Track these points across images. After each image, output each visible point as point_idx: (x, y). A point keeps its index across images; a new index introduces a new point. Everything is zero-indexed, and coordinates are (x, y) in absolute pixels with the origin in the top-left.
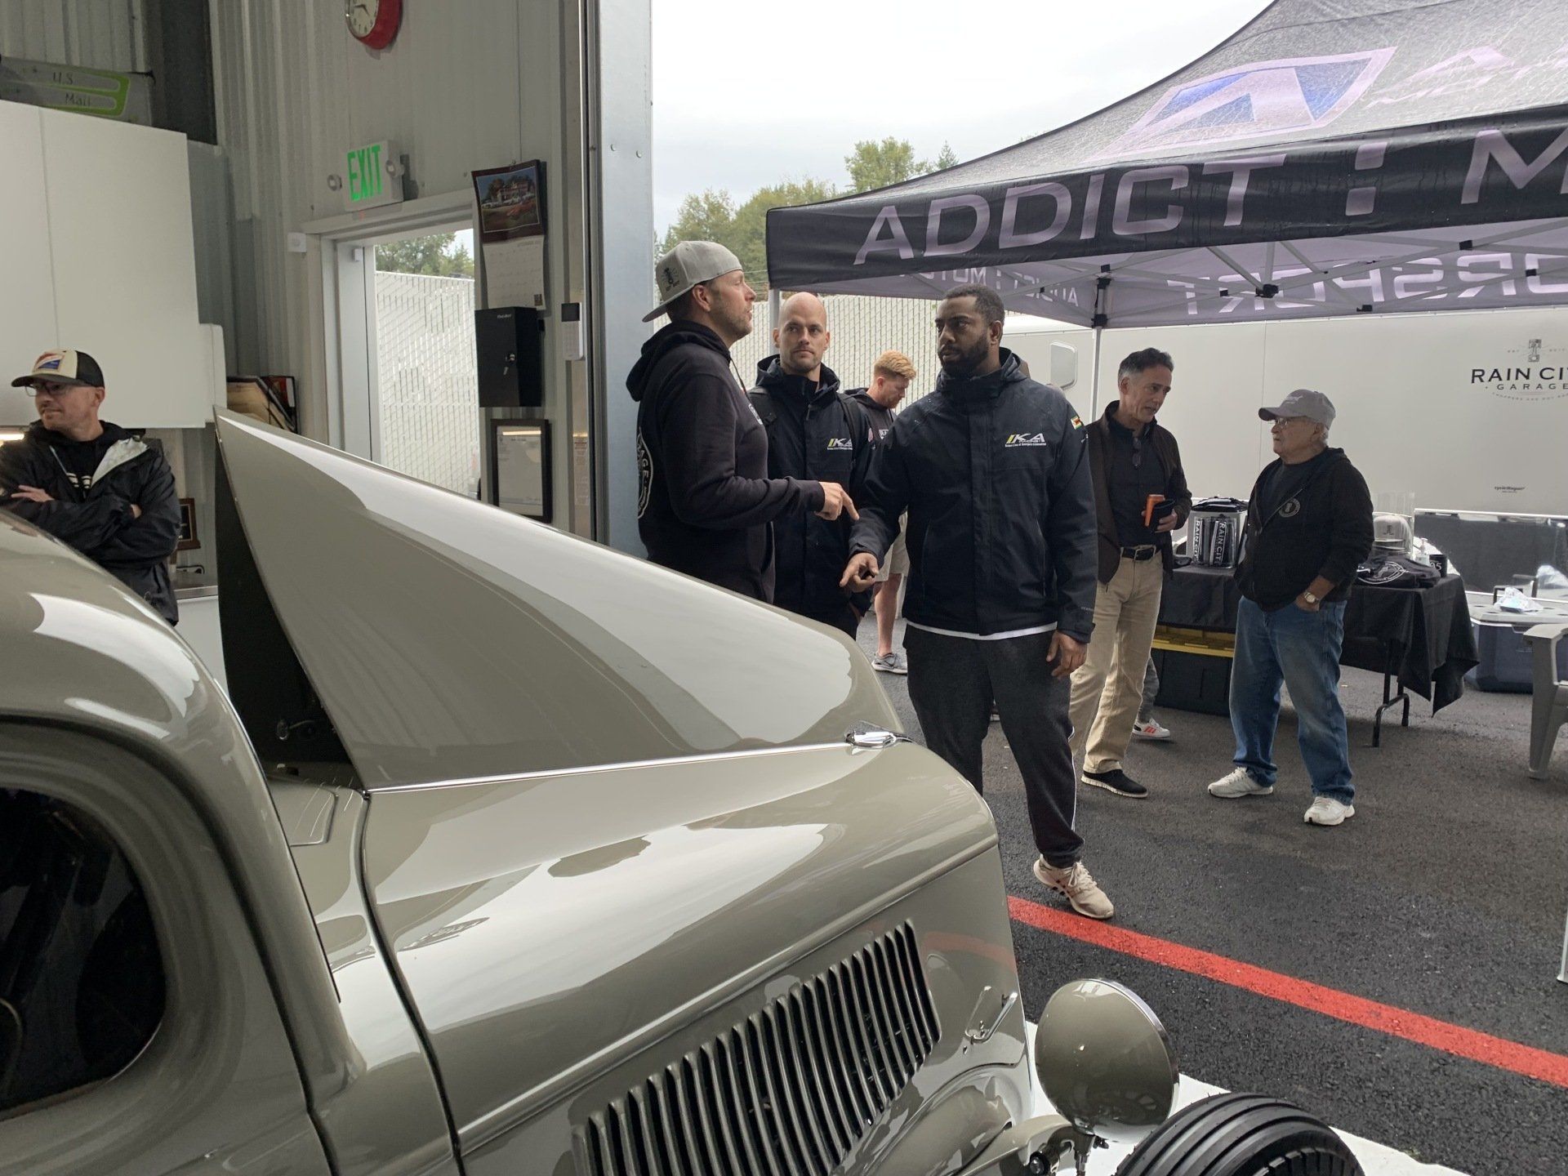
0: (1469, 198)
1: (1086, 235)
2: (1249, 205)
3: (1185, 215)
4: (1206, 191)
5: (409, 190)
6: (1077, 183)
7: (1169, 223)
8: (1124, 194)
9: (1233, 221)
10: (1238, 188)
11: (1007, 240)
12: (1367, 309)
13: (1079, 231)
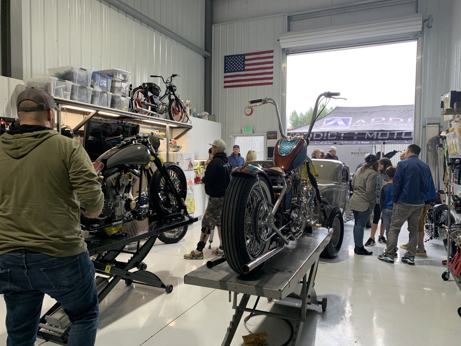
0: (366, 138)
1: (325, 138)
2: (344, 137)
3: (337, 137)
4: (339, 135)
5: (253, 133)
6: (323, 133)
7: (335, 138)
8: (329, 135)
9: (342, 138)
10: (342, 135)
11: (314, 138)
12: (341, 144)
13: (324, 138)
